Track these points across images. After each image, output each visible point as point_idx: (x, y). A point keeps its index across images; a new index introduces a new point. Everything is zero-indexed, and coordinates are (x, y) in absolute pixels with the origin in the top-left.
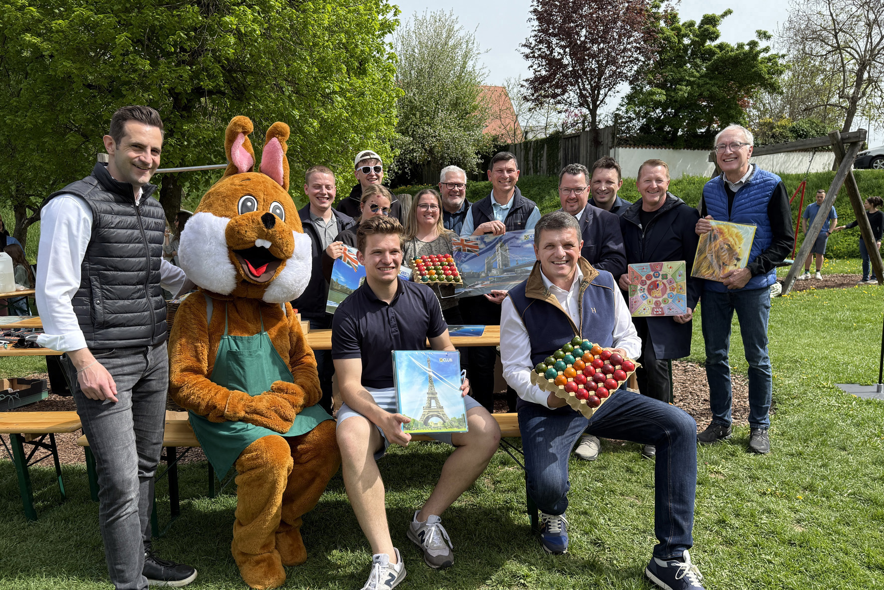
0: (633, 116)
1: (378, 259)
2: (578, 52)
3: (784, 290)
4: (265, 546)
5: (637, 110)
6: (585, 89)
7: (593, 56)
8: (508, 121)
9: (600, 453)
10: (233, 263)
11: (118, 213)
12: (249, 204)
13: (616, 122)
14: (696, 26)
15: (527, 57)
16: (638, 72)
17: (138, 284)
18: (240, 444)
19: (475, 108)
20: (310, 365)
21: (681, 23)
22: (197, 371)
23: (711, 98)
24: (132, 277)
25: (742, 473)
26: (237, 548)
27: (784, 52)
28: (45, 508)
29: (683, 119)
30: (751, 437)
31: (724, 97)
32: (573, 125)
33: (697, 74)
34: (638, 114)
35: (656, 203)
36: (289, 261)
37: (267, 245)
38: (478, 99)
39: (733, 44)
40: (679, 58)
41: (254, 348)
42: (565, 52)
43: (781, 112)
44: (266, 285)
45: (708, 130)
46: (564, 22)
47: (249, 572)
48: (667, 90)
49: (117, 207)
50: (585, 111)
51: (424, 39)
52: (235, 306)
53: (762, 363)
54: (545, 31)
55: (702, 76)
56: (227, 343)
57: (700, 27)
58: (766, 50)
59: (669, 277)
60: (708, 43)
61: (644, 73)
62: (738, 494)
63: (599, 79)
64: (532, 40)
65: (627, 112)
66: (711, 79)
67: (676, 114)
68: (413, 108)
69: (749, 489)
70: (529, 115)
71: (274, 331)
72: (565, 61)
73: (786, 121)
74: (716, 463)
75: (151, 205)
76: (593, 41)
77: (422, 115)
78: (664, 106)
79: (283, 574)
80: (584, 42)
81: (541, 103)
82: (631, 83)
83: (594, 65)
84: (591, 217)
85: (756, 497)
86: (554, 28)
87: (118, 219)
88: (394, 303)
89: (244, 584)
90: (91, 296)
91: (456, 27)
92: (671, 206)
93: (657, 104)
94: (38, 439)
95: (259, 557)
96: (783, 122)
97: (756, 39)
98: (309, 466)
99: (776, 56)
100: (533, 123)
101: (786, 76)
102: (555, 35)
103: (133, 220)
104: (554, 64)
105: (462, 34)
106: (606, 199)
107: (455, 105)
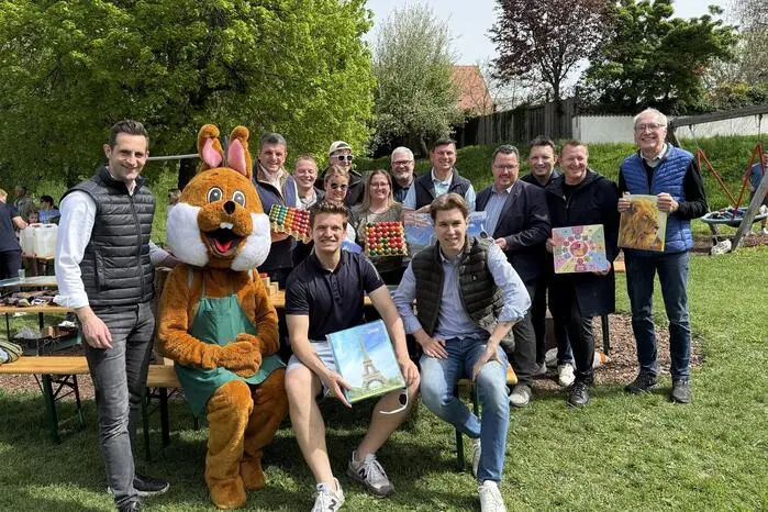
0: (593, 87)
1: (321, 234)
2: (541, 34)
3: (734, 247)
4: (230, 472)
5: (597, 81)
6: (548, 66)
7: (554, 37)
8: (478, 96)
9: (531, 400)
10: (204, 242)
11: (116, 203)
12: (216, 194)
13: (577, 94)
14: (651, 5)
15: (494, 40)
16: (597, 49)
17: (132, 255)
18: (211, 388)
19: (448, 86)
20: (272, 321)
21: (636, 3)
22: (179, 328)
23: (667, 69)
24: (125, 251)
25: (660, 422)
26: (209, 473)
27: (737, 23)
28: (68, 434)
29: (641, 89)
30: (673, 388)
31: (680, 67)
32: (537, 98)
33: (653, 48)
34: (598, 86)
35: (578, 178)
36: (249, 238)
37: (230, 226)
38: (451, 78)
39: (687, 19)
40: (636, 33)
41: (224, 308)
42: (528, 35)
43: (739, 77)
44: (232, 258)
45: (666, 97)
46: (527, 8)
47: (216, 494)
48: (625, 63)
49: (115, 198)
50: (548, 85)
51: (403, 30)
52: (211, 273)
53: (682, 320)
54: (510, 18)
55: (657, 49)
56: (204, 303)
57: (654, 6)
58: (719, 23)
59: (589, 238)
60: (663, 19)
61: (603, 49)
62: (651, 441)
63: (561, 56)
64: (499, 26)
65: (587, 84)
66: (667, 51)
67: (634, 85)
68: (394, 89)
69: (663, 437)
70: (497, 90)
71: (242, 293)
72: (529, 43)
73: (744, 86)
74: (637, 412)
75: (144, 193)
76: (554, 24)
77: (401, 95)
78: (623, 78)
79: (243, 497)
80: (547, 25)
81: (508, 80)
82: (590, 58)
83: (556, 44)
84: (520, 191)
85: (668, 444)
86: (518, 14)
87: (116, 207)
88: (336, 272)
89: (212, 503)
90: (96, 266)
91: (432, 17)
92: (591, 180)
93: (615, 77)
94: (63, 379)
95: (224, 482)
96: (740, 87)
97: (709, 14)
98: (265, 406)
99: (730, 28)
100: (500, 96)
101: (742, 44)
102: (519, 21)
103: (127, 206)
104: (518, 45)
105: (436, 23)
106: (544, 172)
107: (431, 85)
